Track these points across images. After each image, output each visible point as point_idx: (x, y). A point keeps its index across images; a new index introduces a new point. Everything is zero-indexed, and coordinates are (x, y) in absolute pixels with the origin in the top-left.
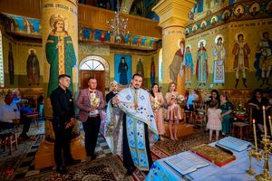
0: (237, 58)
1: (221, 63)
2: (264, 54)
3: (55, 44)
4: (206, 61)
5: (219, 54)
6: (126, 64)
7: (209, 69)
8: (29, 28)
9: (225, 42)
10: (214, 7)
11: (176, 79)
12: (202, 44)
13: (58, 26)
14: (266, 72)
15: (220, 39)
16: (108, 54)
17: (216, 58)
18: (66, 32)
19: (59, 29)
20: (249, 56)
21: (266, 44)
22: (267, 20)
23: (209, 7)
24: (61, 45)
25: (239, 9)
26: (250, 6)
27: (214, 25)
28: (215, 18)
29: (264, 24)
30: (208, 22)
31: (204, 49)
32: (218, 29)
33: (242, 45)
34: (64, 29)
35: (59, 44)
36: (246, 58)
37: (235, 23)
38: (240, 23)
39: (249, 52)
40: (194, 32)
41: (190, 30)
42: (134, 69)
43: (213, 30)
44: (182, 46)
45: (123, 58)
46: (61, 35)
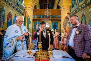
4: (85, 20)
6: (56, 25)
11: (65, 27)
12: (83, 14)
16: (50, 22)
30: (86, 4)
31: (84, 16)
40: (80, 10)
41: (78, 9)
42: (59, 27)
43: (88, 7)
44: (68, 14)
45: (55, 23)
46: (27, 16)
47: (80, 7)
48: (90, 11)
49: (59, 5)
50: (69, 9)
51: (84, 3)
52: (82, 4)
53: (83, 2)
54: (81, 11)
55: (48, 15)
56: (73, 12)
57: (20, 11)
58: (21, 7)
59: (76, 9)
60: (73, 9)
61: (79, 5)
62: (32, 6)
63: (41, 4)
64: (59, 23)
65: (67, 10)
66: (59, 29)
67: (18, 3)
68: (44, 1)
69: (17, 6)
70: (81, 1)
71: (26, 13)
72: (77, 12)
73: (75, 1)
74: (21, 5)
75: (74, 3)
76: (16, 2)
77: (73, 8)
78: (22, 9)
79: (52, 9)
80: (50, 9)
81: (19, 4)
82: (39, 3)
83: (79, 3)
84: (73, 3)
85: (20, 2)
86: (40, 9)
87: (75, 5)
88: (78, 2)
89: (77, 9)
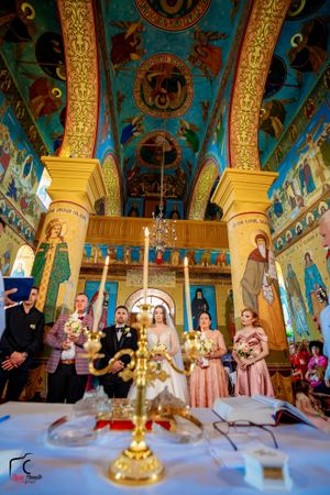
3: (44, 253)
6: (204, 301)
11: (255, 305)
13: (53, 231)
16: (174, 285)
18: (62, 238)
19: (54, 234)
24: (51, 253)
34: (59, 235)
40: (311, 225)
41: (304, 224)
42: (221, 309)
44: (262, 242)
45: (199, 290)
46: (54, 241)
47: (309, 214)
49: (217, 202)
50: (262, 218)
51: (321, 200)
52: (317, 203)
53: (317, 195)
54: (316, 231)
55: (162, 244)
56: (282, 235)
57: (17, 220)
58: (28, 204)
59: (295, 222)
60: (281, 224)
61: (302, 205)
62: (86, 196)
63: (129, 195)
65: (255, 221)
66: (222, 321)
67: (17, 185)
68: (142, 184)
69: (8, 194)
70: (308, 192)
71: (50, 229)
72: (300, 234)
73: (282, 190)
74: (31, 192)
75: (283, 198)
76: (7, 180)
77: (282, 218)
78: (31, 213)
79: (182, 221)
80: (171, 217)
81: (21, 190)
82: (118, 190)
83: (300, 198)
84: (279, 197)
85: (25, 182)
86: (124, 215)
87: (287, 206)
88: (299, 193)
89: (298, 224)
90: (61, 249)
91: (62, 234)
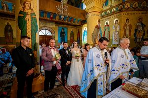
0: (125, 31)
1: (117, 33)
2: (139, 29)
3: (24, 17)
4: (109, 32)
5: (116, 29)
6: (64, 33)
7: (110, 37)
8: (5, 8)
9: (119, 23)
10: (114, 3)
12: (107, 23)
13: (26, 5)
14: (139, 39)
15: (117, 20)
17: (114, 31)
18: (32, 10)
19: (27, 7)
20: (131, 30)
21: (140, 24)
22: (141, 12)
23: (111, 3)
24: (28, 18)
25: (128, 5)
26: (133, 4)
27: (114, 13)
28: (115, 9)
29: (139, 13)
30: (111, 11)
31: (108, 26)
32: (116, 15)
33: (128, 24)
34: (30, 8)
35: (27, 17)
36: (130, 31)
37: (125, 12)
38: (128, 12)
39: (131, 28)
42: (69, 35)
43: (113, 16)
46: (28, 11)
47: (103, 13)
48: (115, 22)
50: (100, 14)
51: (108, 9)
52: (106, 10)
53: (108, 7)
54: (104, 18)
64: (68, 29)
66: (69, 39)
90: (33, 16)
91: (32, 8)
